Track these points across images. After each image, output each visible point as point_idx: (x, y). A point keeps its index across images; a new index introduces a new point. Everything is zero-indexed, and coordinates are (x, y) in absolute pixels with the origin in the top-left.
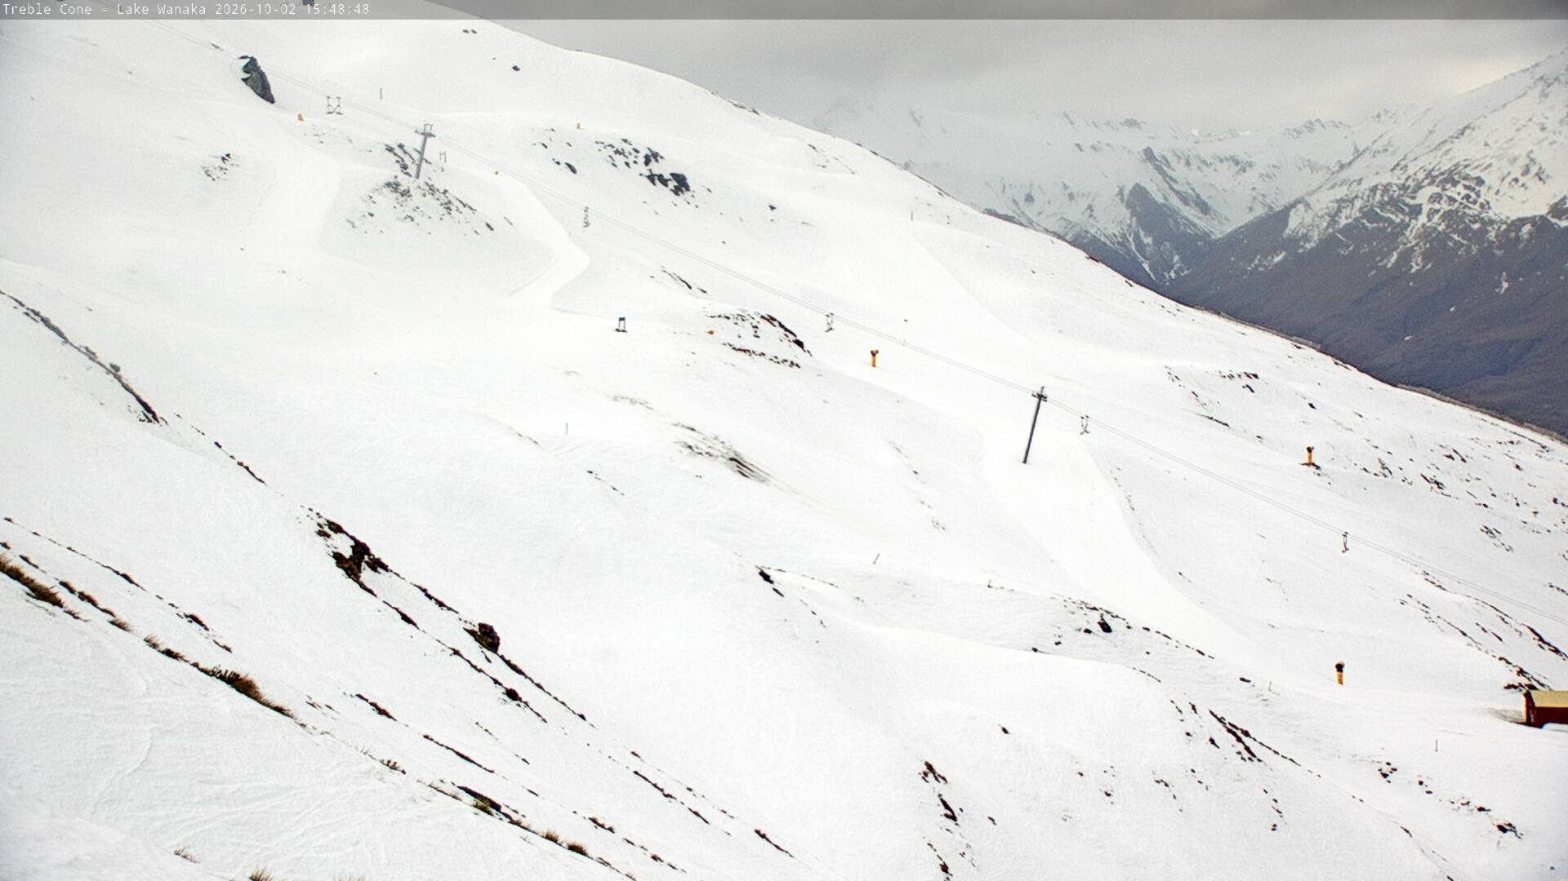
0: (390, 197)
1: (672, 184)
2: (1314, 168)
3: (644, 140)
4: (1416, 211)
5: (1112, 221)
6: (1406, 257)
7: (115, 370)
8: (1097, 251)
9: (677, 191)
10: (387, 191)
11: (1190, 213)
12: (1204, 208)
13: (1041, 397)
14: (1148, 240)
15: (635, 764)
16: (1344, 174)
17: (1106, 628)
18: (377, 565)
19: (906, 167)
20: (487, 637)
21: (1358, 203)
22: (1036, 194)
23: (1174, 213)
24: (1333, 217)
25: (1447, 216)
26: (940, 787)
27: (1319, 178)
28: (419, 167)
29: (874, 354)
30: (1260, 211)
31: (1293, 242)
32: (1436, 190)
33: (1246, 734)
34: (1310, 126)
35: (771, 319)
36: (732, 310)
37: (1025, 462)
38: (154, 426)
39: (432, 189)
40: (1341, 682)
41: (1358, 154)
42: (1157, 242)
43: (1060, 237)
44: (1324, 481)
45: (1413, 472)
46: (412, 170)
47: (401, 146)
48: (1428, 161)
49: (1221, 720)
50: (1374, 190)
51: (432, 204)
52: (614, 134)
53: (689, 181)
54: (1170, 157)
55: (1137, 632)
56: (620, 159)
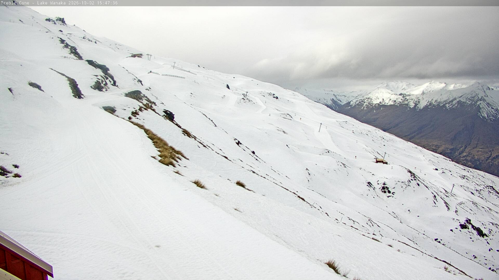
0: (243, 100)
1: (276, 98)
2: (353, 97)
3: (273, 93)
4: (365, 102)
5: (330, 103)
6: (364, 107)
7: (212, 121)
8: (328, 106)
9: (277, 99)
10: (242, 99)
11: (339, 102)
12: (341, 101)
13: (321, 124)
14: (334, 105)
15: (271, 168)
16: (357, 98)
17: (329, 152)
18: (241, 144)
19: (305, 96)
20: (253, 153)
21: (359, 101)
22: (320, 99)
23: (337, 102)
24: (356, 103)
25: (368, 103)
26: (308, 171)
27: (354, 98)
28: (246, 96)
29: (301, 118)
30: (347, 102)
31: (351, 106)
32: (367, 100)
33: (345, 165)
34: (353, 92)
35: (288, 114)
36: (283, 113)
37: (319, 132)
38: (216, 127)
39: (248, 99)
40: (356, 158)
41: (358, 95)
42: (335, 105)
43: (324, 104)
44: (354, 134)
45: (365, 133)
46: (245, 97)
47: (244, 94)
48: (366, 96)
49: (342, 163)
50: (360, 100)
51: (248, 101)
52: (269, 92)
53: (278, 97)
54: (337, 95)
55: (332, 153)
56: (270, 95)
